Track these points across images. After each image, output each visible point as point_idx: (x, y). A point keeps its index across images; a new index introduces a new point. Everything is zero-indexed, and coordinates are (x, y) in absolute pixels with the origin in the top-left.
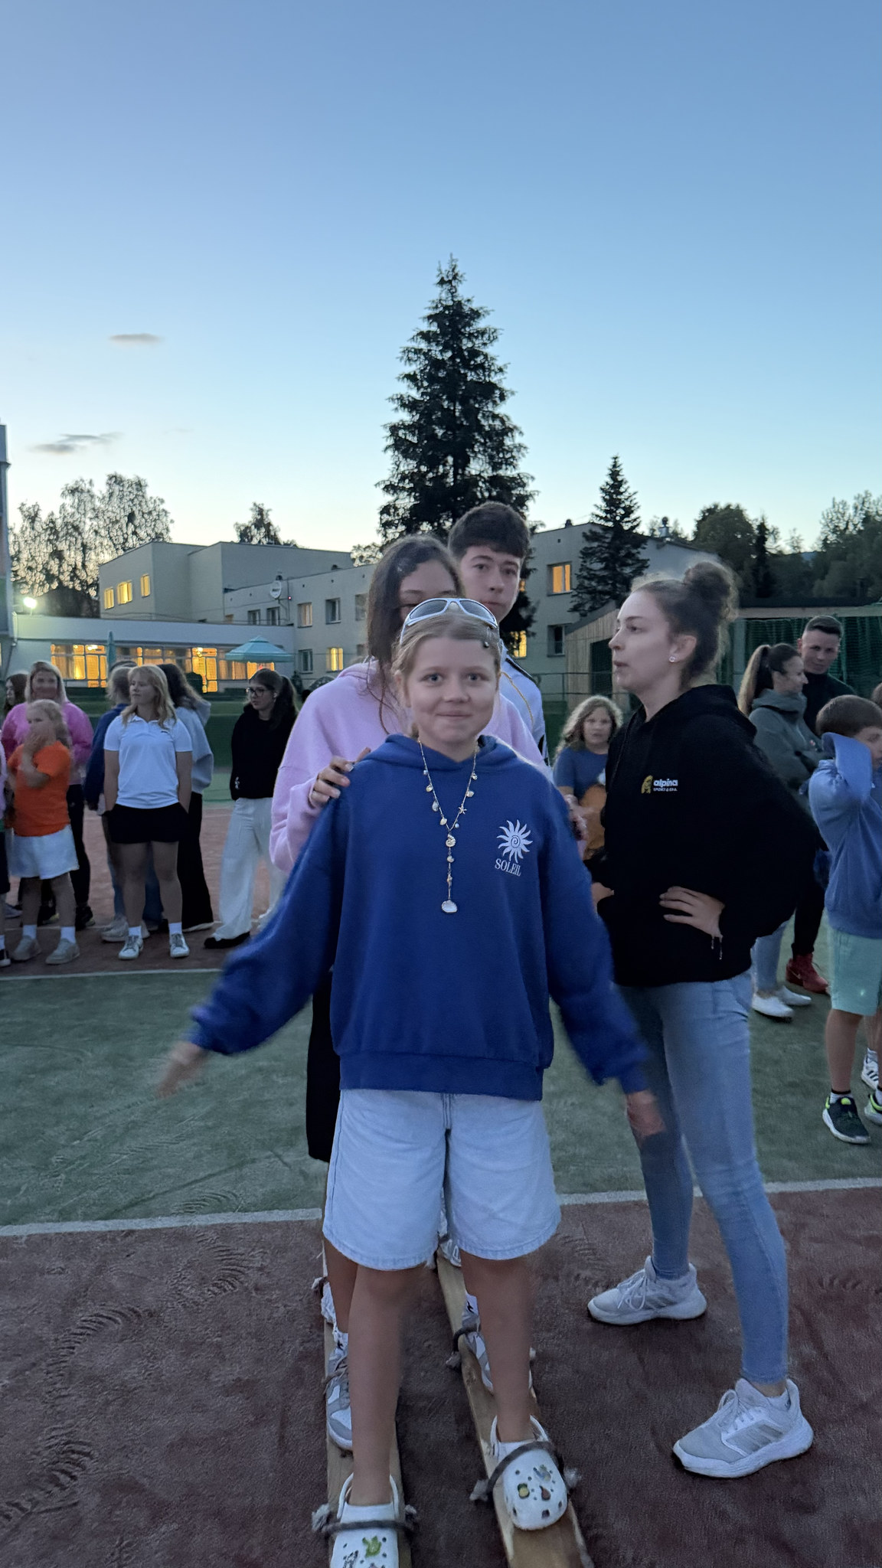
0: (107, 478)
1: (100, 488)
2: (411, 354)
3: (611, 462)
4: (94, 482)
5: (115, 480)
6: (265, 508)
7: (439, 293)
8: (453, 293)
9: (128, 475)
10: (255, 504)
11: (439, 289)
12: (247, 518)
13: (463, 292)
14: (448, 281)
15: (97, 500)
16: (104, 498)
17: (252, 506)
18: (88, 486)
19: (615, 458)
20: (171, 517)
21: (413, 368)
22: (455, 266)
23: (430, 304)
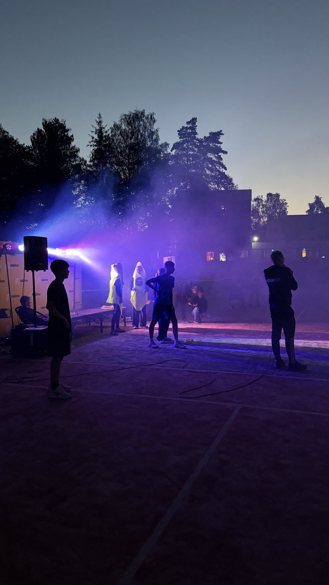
0: (267, 195)
1: (265, 198)
4: (263, 196)
5: (269, 195)
6: (320, 197)
9: (274, 193)
10: (316, 196)
12: (313, 201)
15: (263, 202)
16: (266, 201)
17: (315, 197)
18: (261, 198)
20: (288, 205)
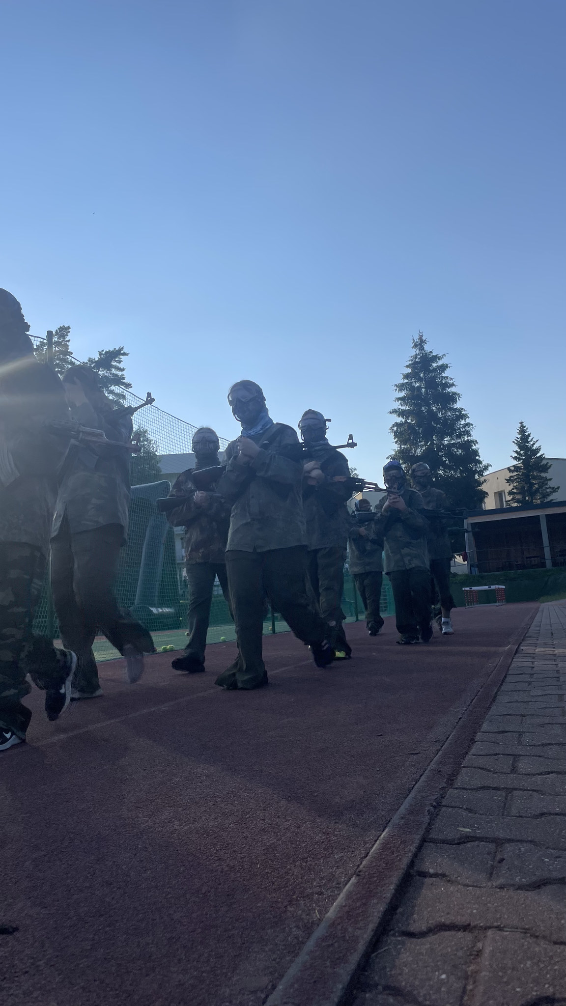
2: (401, 387)
3: (519, 425)
7: (414, 352)
8: (422, 349)
11: (414, 349)
13: (427, 348)
14: (420, 344)
19: (521, 423)
21: (402, 394)
22: (422, 335)
23: (410, 359)
